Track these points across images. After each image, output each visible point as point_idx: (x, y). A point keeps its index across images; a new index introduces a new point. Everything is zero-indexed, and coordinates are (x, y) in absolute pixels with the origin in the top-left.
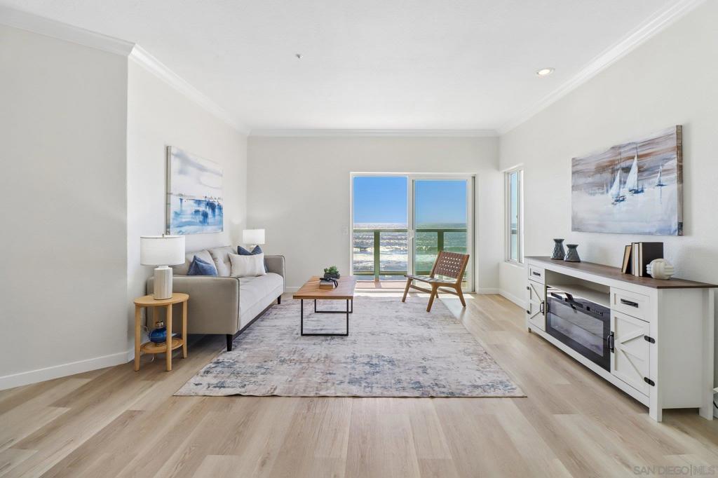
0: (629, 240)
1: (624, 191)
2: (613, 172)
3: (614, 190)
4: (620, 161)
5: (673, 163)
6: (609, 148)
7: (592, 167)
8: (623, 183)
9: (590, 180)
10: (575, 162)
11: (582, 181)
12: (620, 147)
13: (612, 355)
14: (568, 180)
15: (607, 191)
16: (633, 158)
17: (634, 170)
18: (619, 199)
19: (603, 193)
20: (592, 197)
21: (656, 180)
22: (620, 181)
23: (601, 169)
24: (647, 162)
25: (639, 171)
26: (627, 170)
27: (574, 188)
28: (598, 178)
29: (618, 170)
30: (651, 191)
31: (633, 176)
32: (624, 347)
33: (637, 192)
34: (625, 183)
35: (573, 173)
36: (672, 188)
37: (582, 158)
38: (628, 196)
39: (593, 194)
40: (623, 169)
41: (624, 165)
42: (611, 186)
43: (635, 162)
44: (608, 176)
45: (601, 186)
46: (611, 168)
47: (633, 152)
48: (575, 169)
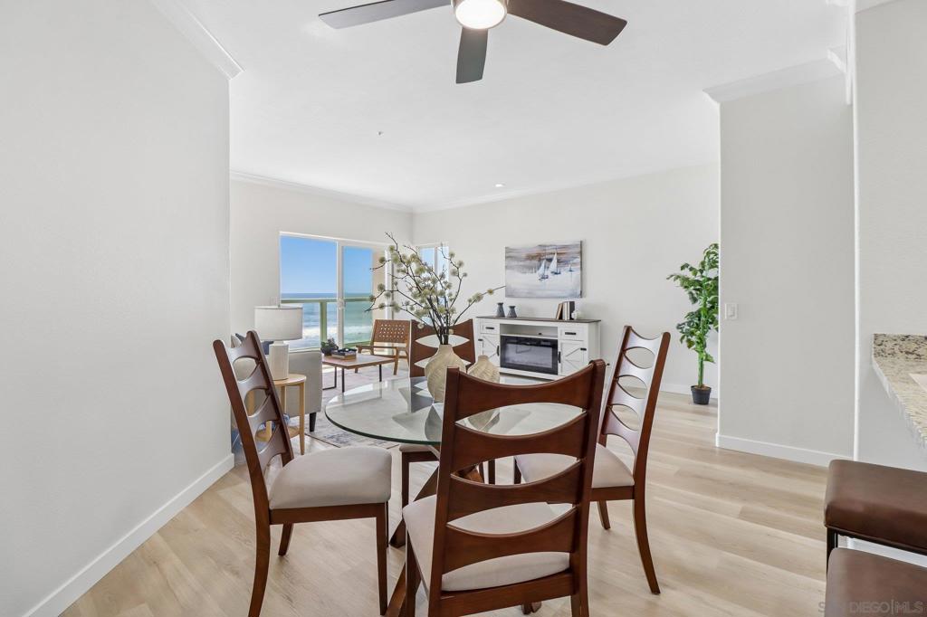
0: (561, 301)
1: (548, 273)
2: (540, 260)
3: (541, 270)
4: (545, 254)
5: (579, 260)
6: (536, 245)
7: (524, 255)
9: (522, 263)
10: (508, 250)
11: (514, 263)
12: (545, 246)
13: (559, 365)
14: (502, 262)
15: (535, 272)
16: (555, 254)
17: (555, 261)
18: (544, 277)
19: (532, 273)
20: (524, 275)
21: (568, 268)
22: (545, 266)
23: (530, 257)
24: (563, 258)
26: (550, 260)
27: (506, 267)
28: (528, 263)
29: (543, 260)
30: (565, 273)
31: (554, 265)
32: (569, 358)
33: (556, 273)
34: (548, 268)
35: (507, 257)
36: (577, 273)
37: (514, 248)
38: (550, 276)
39: (525, 273)
40: (547, 259)
41: (551, 256)
42: (538, 269)
43: (555, 257)
44: (535, 262)
45: (530, 268)
46: (539, 258)
47: (554, 251)
48: (508, 255)
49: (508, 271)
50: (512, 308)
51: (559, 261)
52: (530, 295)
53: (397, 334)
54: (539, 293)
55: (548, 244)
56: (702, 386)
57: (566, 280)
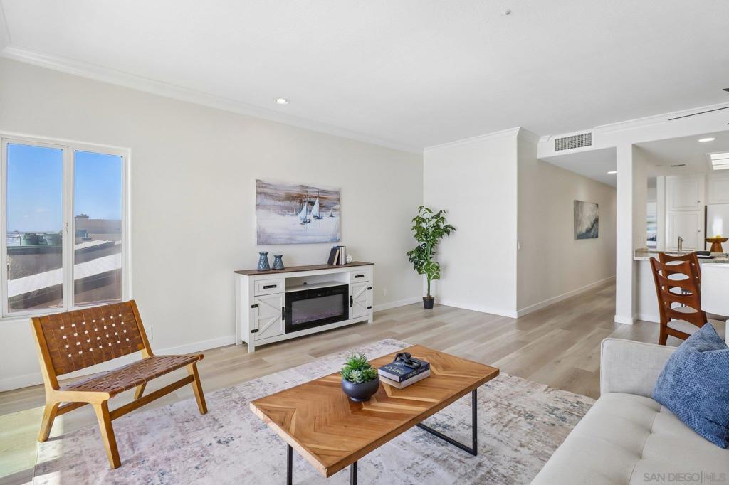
1: (310, 217)
2: (302, 202)
3: (303, 213)
4: (307, 196)
5: (338, 206)
6: (298, 184)
7: (282, 194)
8: (309, 211)
9: (278, 203)
10: (260, 184)
11: (269, 202)
12: (307, 187)
14: (253, 199)
15: (297, 214)
16: (316, 197)
17: (317, 205)
18: (306, 221)
19: (293, 215)
20: (282, 217)
21: (329, 213)
22: (307, 210)
23: (290, 198)
24: (325, 202)
25: (320, 206)
26: (312, 203)
27: (258, 206)
28: (287, 203)
29: (305, 202)
30: (326, 218)
31: (316, 208)
33: (318, 218)
34: (310, 211)
35: (258, 193)
36: (336, 220)
37: (268, 183)
38: (313, 220)
39: (284, 215)
40: (309, 202)
41: (312, 199)
42: (300, 212)
43: (317, 200)
44: (296, 204)
45: (291, 210)
46: (299, 199)
47: (316, 194)
48: (260, 190)
49: (261, 211)
50: (278, 257)
51: (321, 206)
52: (290, 242)
54: (300, 238)
55: (311, 186)
57: (325, 226)
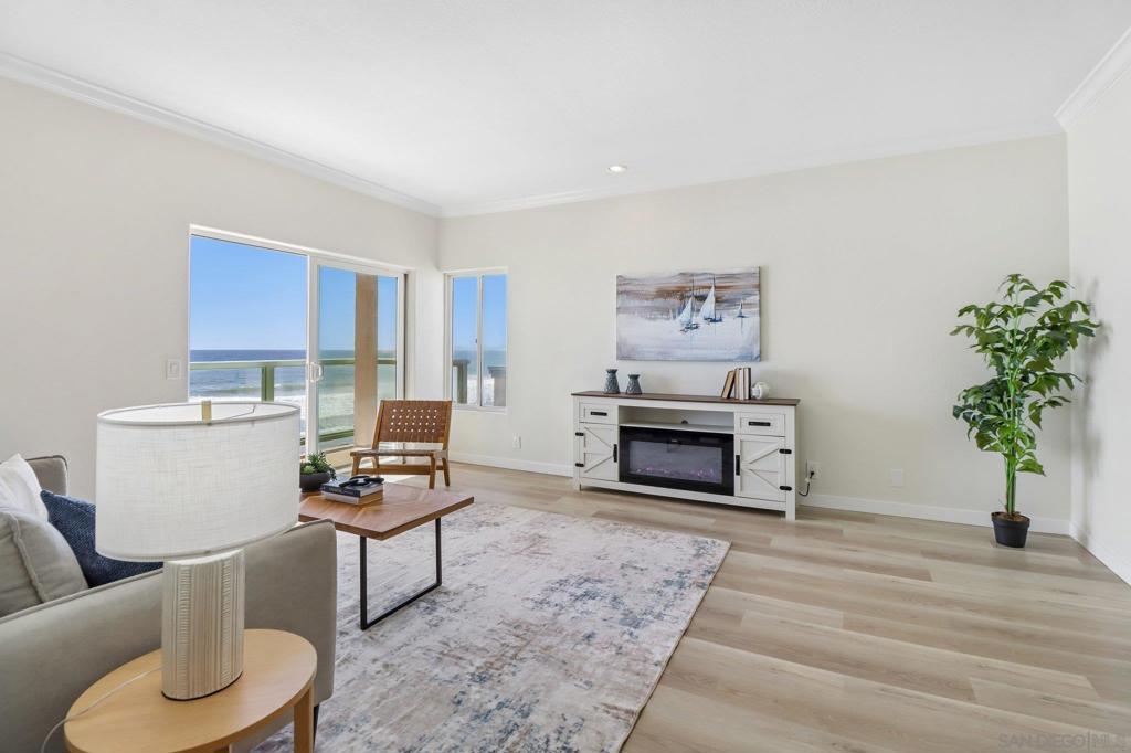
1: (698, 319)
2: (683, 298)
3: (685, 315)
4: (692, 288)
5: (757, 298)
6: (677, 273)
7: (652, 290)
8: (696, 310)
9: (646, 303)
10: (622, 281)
11: (634, 303)
12: (692, 275)
13: (737, 478)
14: (612, 300)
15: (674, 317)
16: (710, 288)
17: (711, 299)
18: (690, 327)
19: (668, 319)
20: (652, 323)
21: (737, 312)
22: (693, 309)
23: (664, 293)
24: (726, 294)
25: (716, 301)
26: (703, 298)
27: (619, 309)
28: (660, 302)
29: (689, 297)
30: (730, 320)
31: (709, 307)
33: (714, 321)
34: (699, 311)
35: (619, 293)
36: (752, 321)
37: (633, 277)
38: (703, 324)
39: (654, 319)
40: (696, 297)
41: (702, 292)
42: (680, 313)
43: (712, 293)
44: (674, 302)
45: (665, 311)
46: (680, 294)
47: (706, 283)
48: (623, 288)
49: (620, 315)
50: (635, 378)
51: (718, 300)
52: (664, 357)
53: (424, 427)
54: (680, 353)
55: (699, 271)
56: (1013, 514)
57: (734, 331)
